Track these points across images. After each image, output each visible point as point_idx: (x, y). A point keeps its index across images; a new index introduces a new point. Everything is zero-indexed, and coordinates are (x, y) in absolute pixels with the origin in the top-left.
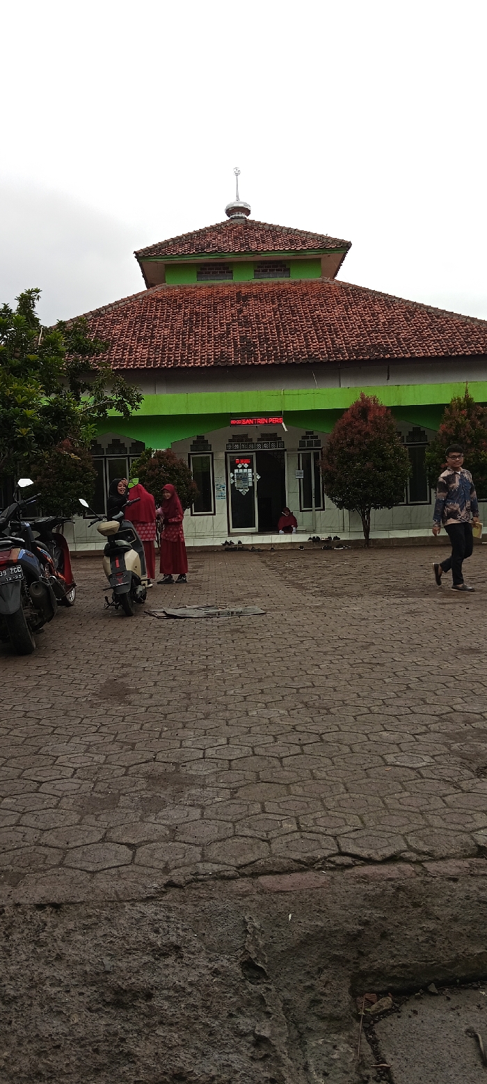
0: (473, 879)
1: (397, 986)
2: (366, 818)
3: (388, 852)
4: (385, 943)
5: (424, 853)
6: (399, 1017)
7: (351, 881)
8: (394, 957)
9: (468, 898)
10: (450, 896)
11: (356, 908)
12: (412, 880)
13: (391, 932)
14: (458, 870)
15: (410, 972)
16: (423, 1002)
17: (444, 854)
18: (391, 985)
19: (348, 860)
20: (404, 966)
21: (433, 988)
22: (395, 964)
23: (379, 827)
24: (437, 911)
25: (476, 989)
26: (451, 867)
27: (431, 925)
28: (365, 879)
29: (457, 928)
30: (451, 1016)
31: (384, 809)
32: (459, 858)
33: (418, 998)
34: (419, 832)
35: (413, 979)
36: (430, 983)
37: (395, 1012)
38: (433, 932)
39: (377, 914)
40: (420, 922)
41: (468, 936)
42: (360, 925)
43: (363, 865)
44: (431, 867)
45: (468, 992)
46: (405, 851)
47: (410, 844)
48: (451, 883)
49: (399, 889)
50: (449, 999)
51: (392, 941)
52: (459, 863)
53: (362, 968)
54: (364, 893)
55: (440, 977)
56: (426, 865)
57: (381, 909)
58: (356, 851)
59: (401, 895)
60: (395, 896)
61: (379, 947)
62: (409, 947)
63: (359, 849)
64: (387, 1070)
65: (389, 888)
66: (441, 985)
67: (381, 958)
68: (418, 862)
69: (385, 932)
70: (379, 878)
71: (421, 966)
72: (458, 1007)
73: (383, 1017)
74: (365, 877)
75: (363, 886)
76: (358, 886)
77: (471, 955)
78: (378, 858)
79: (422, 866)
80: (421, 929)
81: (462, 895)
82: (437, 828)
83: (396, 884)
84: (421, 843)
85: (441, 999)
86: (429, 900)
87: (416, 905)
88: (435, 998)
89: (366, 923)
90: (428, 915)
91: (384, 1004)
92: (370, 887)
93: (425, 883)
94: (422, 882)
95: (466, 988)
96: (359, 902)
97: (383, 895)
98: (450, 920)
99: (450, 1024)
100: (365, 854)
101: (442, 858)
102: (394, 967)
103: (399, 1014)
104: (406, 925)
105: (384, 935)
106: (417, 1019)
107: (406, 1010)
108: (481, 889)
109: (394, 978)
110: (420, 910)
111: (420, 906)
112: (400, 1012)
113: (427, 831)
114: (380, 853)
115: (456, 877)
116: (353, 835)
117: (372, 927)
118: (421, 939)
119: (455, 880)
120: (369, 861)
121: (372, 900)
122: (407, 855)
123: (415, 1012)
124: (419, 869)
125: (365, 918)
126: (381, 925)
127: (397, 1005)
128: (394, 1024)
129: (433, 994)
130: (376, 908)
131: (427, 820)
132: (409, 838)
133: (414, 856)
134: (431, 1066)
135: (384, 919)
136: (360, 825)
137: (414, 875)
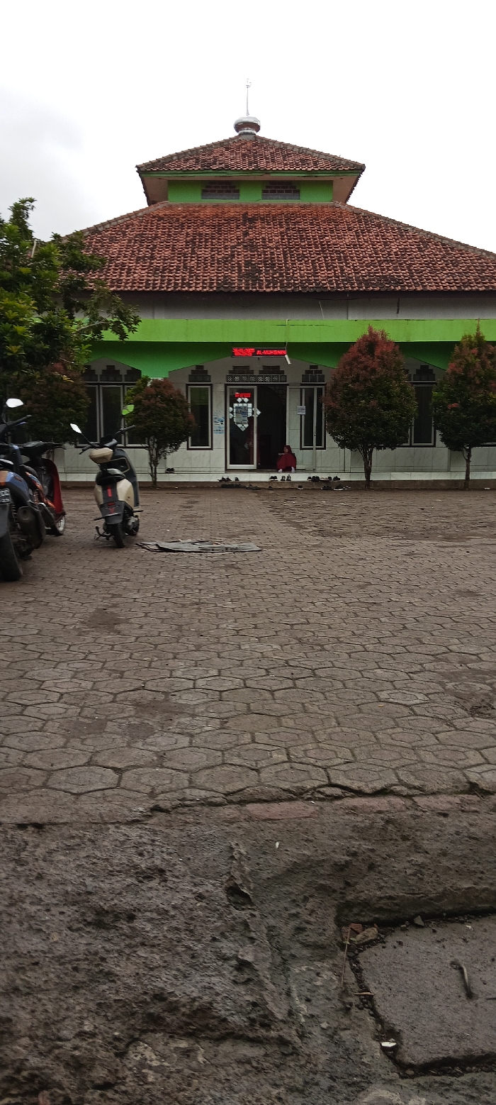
0: (464, 815)
1: (383, 917)
2: (357, 752)
3: (378, 785)
4: (373, 875)
5: (415, 788)
6: (384, 947)
7: (340, 812)
8: (380, 888)
9: (458, 833)
10: (440, 830)
11: (345, 838)
12: (402, 814)
13: (379, 863)
14: (449, 806)
15: (396, 904)
16: (409, 934)
17: (435, 790)
18: (377, 916)
19: (338, 791)
20: (390, 898)
21: (419, 921)
22: (383, 895)
23: (370, 761)
24: (426, 844)
25: (462, 922)
26: (442, 803)
27: (419, 858)
28: (354, 810)
29: (445, 862)
30: (436, 947)
31: (375, 743)
32: (451, 794)
33: (404, 930)
34: (412, 766)
35: (399, 911)
36: (416, 915)
37: (381, 942)
38: (422, 866)
39: (366, 846)
40: (408, 856)
41: (457, 871)
42: (348, 855)
43: (352, 797)
44: (422, 801)
45: (454, 925)
46: (395, 785)
47: (401, 778)
48: (441, 818)
49: (388, 822)
50: (434, 931)
51: (379, 873)
52: (450, 798)
53: (349, 898)
54: (353, 824)
55: (426, 910)
56: (416, 799)
57: (370, 841)
58: (347, 783)
59: (390, 827)
60: (384, 829)
61: (366, 879)
62: (397, 879)
63: (349, 781)
64: (371, 998)
65: (379, 820)
66: (427, 918)
67: (368, 889)
68: (409, 797)
69: (373, 864)
70: (368, 810)
71: (408, 899)
72: (443, 940)
73: (369, 947)
74: (355, 808)
75: (352, 818)
76: (347, 817)
77: (459, 889)
78: (367, 790)
79: (413, 800)
80: (409, 862)
81: (452, 830)
82: (429, 764)
83: (386, 817)
84: (412, 778)
85: (427, 931)
86: (418, 833)
87: (405, 838)
88: (420, 930)
89: (354, 854)
90: (417, 848)
91: (370, 934)
92: (359, 819)
93: (415, 817)
94: (411, 816)
95: (452, 922)
96: (348, 833)
97: (371, 827)
98: (439, 855)
99: (435, 956)
100: (355, 786)
101: (433, 794)
102: (381, 898)
103: (384, 945)
104: (394, 857)
105: (372, 867)
106: (402, 950)
107: (391, 940)
108: (471, 825)
109: (380, 910)
110: (409, 843)
111: (409, 840)
112: (384, 943)
113: (419, 766)
114: (370, 786)
115: (446, 812)
116: (344, 767)
117: (360, 858)
118: (409, 872)
119: (445, 815)
120: (359, 793)
121: (361, 832)
122: (398, 788)
123: (400, 943)
124: (409, 803)
125: (354, 849)
126: (369, 856)
127: (382, 936)
128: (379, 954)
129: (419, 926)
130: (364, 839)
131: (418, 756)
132: (400, 773)
133: (405, 790)
134: (414, 995)
135: (372, 850)
136: (352, 759)
137: (404, 808)
